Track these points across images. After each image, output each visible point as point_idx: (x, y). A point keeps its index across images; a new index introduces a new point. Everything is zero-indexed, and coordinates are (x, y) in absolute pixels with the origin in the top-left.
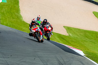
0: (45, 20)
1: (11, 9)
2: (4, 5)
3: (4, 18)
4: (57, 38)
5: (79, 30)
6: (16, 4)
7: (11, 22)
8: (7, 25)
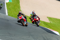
1: (15, 6)
2: (10, 4)
3: (10, 12)
4: (43, 24)
6: (18, 3)
7: (15, 14)
8: (12, 16)
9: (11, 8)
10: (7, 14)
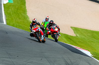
0: (51, 21)
1: (17, 9)
2: (10, 6)
3: (10, 19)
4: (64, 39)
5: (87, 30)
7: (18, 23)
8: (13, 25)
9: (11, 13)
10: (5, 23)
